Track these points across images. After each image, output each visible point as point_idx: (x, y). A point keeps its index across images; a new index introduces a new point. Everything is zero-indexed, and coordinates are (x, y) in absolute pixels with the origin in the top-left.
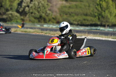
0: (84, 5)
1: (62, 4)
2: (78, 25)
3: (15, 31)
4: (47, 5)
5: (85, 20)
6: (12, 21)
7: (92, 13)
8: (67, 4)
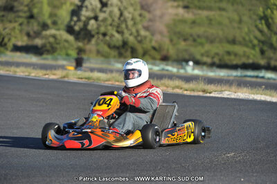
0: (229, 18)
1: (177, 15)
2: (212, 65)
3: (64, 77)
4: (140, 15)
5: (229, 53)
6: (56, 54)
7: (247, 38)
8: (189, 16)
